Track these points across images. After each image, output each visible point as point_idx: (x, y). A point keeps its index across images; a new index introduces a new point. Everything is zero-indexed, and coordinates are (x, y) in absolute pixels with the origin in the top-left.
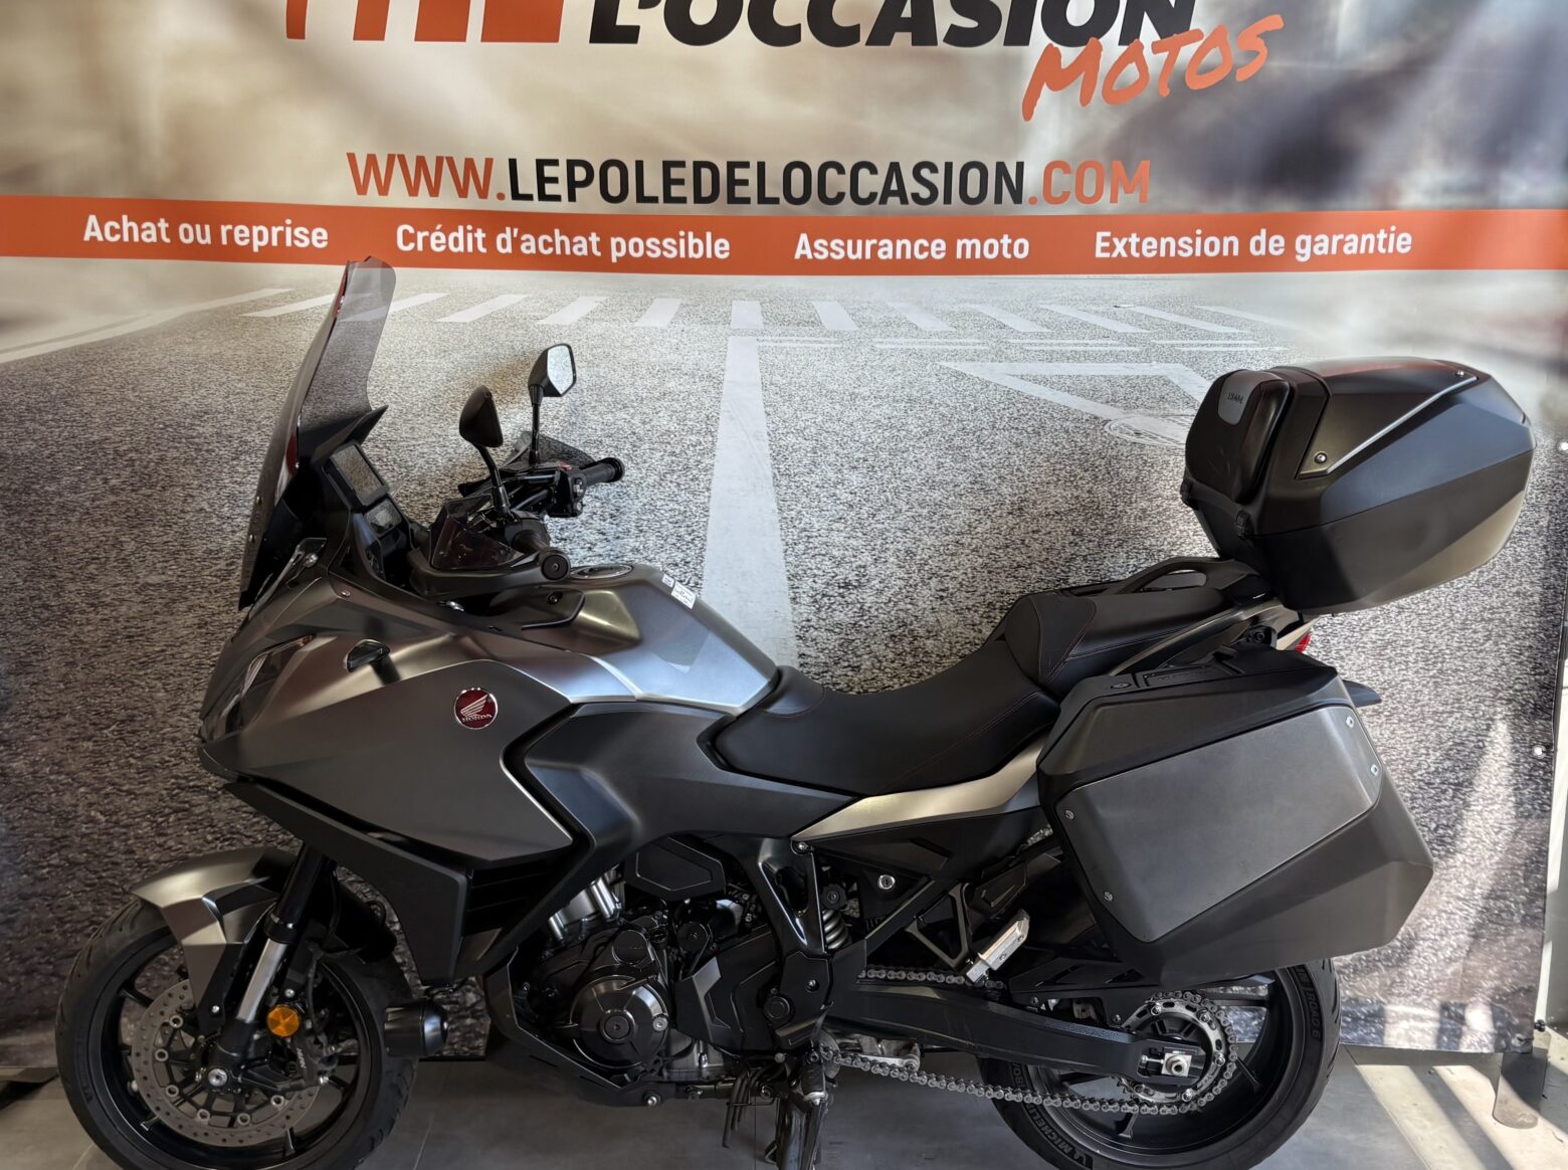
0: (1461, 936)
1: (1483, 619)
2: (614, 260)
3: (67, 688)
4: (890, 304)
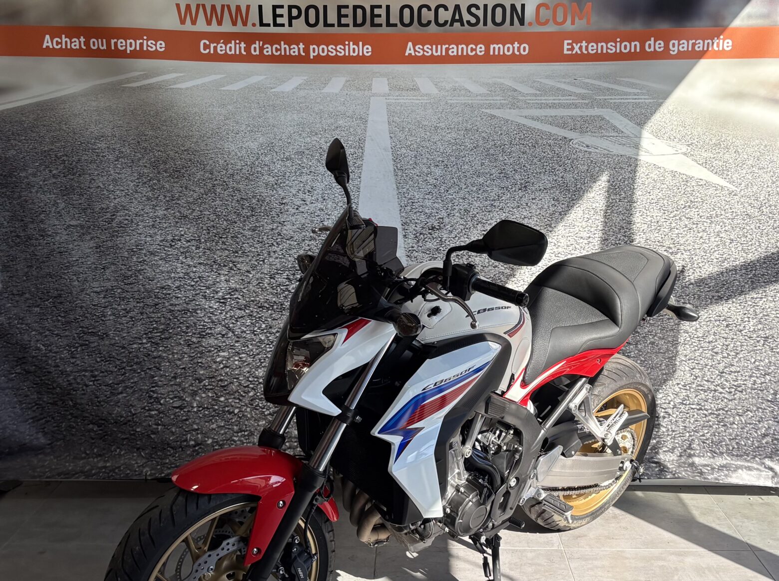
0: (770, 422)
2: (312, 57)
3: (27, 280)
4: (455, 79)
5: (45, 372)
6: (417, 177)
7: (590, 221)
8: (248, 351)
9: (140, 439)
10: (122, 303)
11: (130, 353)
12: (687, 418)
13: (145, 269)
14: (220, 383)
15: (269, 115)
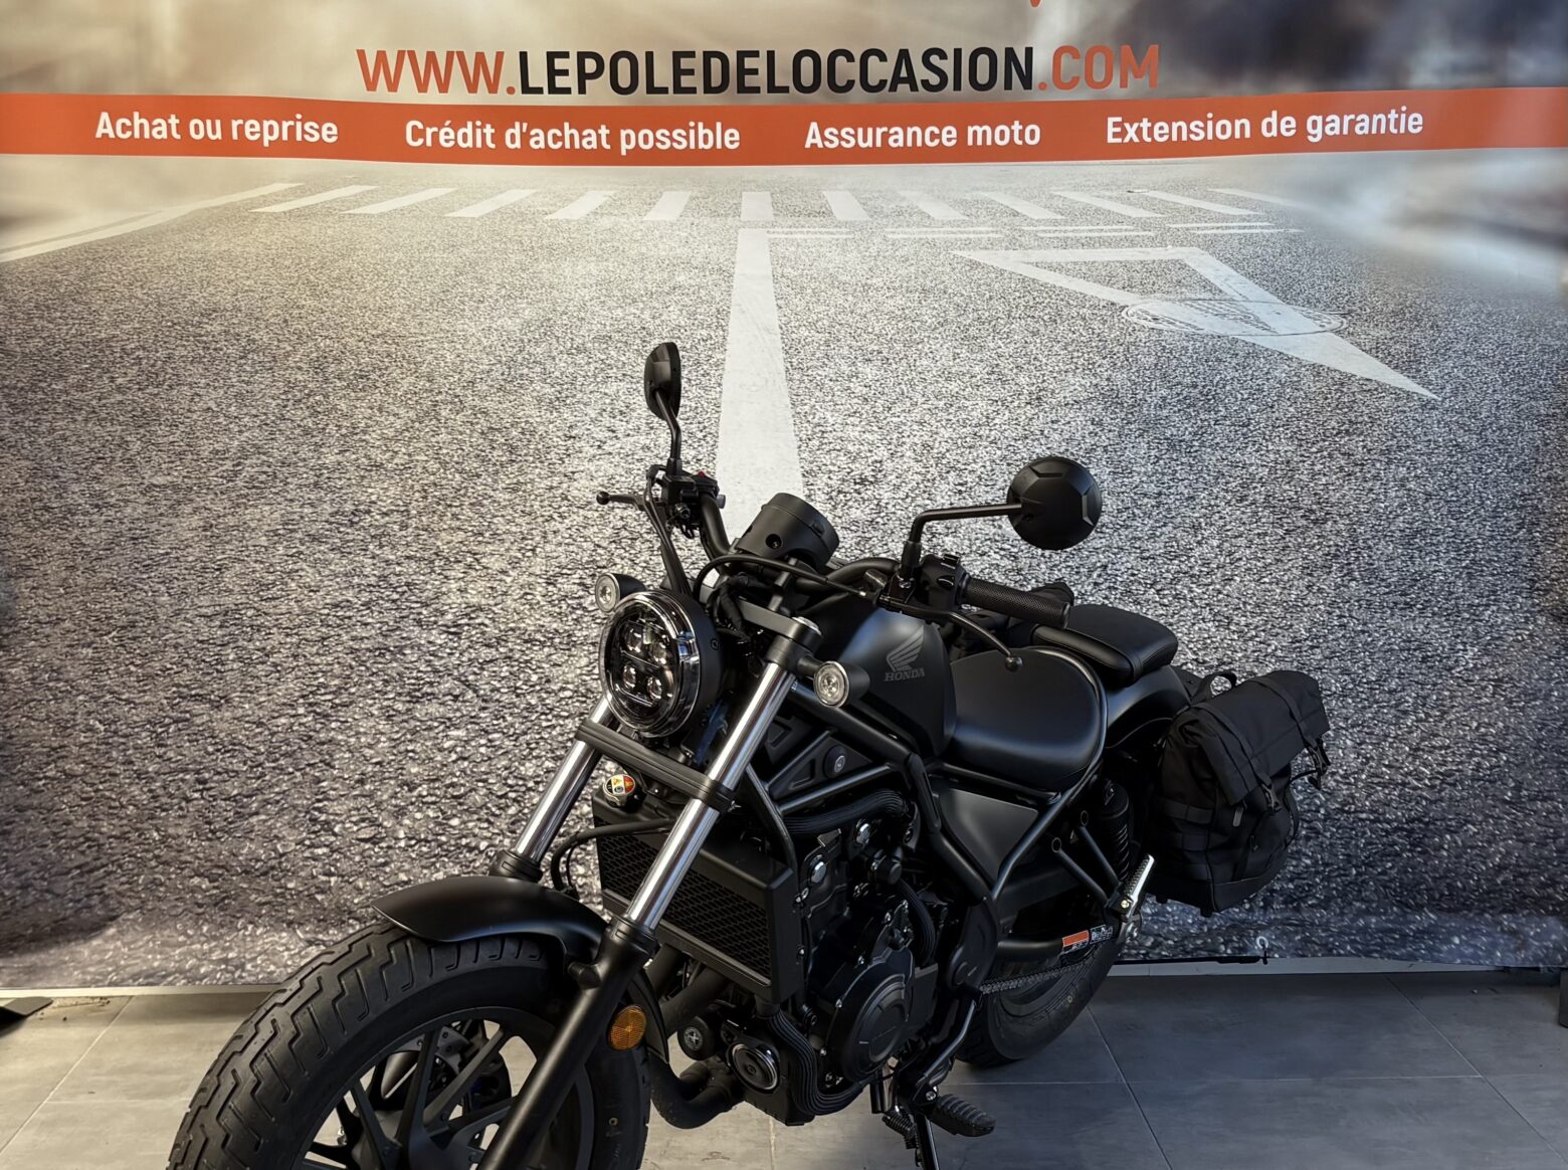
0: (1510, 841)
1: (1515, 507)
2: (624, 153)
3: (67, 593)
4: (902, 193)
5: (104, 775)
6: (831, 383)
7: (1161, 462)
8: (506, 727)
9: (295, 904)
10: (256, 636)
11: (273, 734)
12: (1352, 838)
13: (302, 570)
14: (450, 790)
15: (542, 265)
